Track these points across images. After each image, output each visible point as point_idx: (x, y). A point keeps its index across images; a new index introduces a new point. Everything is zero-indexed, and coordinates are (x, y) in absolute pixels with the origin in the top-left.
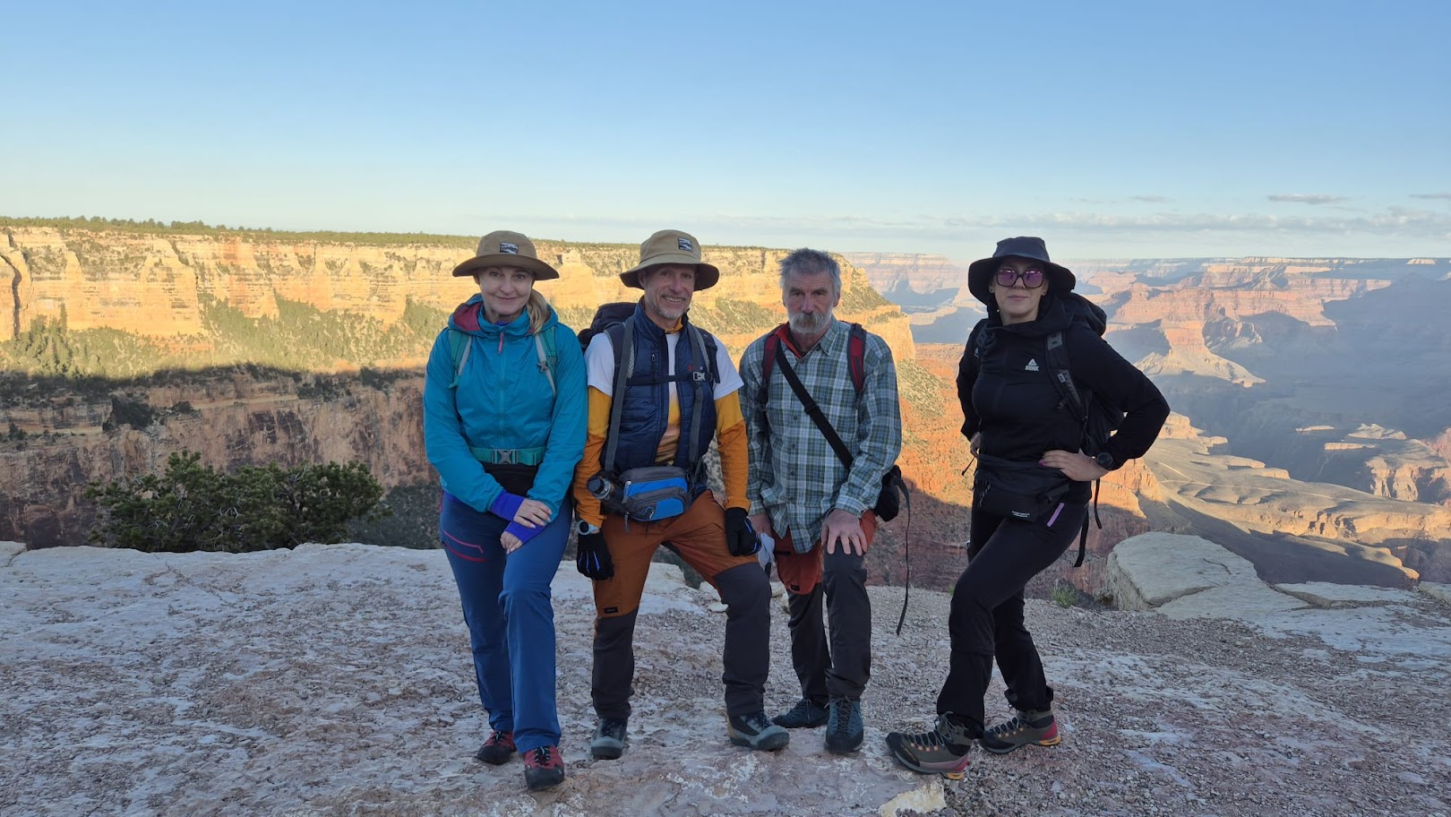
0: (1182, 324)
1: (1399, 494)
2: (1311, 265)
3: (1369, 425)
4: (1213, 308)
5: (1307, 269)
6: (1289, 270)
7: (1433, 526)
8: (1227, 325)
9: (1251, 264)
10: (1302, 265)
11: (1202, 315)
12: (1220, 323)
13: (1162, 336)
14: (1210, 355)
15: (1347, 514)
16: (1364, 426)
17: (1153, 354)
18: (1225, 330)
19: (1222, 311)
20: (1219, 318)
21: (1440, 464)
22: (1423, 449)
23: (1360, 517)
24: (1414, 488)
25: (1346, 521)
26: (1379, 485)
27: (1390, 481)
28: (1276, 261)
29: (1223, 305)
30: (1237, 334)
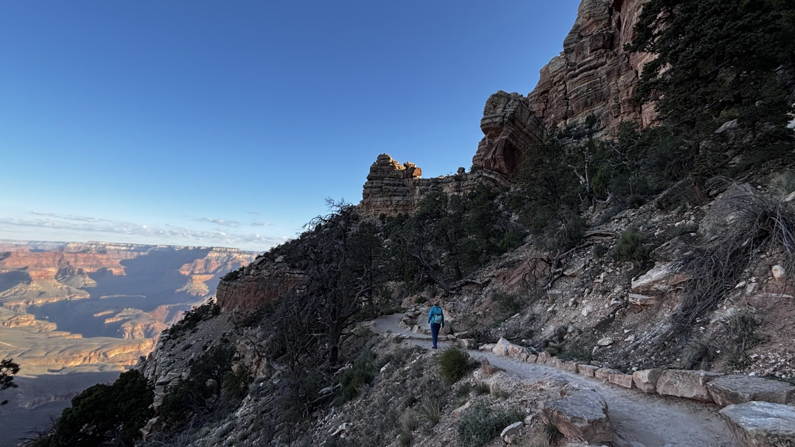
0: (44, 269)
1: (136, 337)
2: (119, 246)
3: (128, 308)
4: (63, 262)
5: (117, 248)
6: (107, 247)
7: (144, 348)
8: (70, 269)
9: (92, 244)
10: (115, 246)
11: (57, 265)
12: (66, 269)
13: (28, 275)
14: (57, 283)
15: (104, 350)
16: (125, 309)
17: (21, 284)
18: (69, 272)
19: (68, 263)
20: (66, 266)
21: (153, 321)
22: (148, 316)
23: (111, 350)
24: (142, 333)
25: (104, 354)
26: (127, 334)
27: (133, 331)
28: (103, 243)
29: (68, 260)
30: (75, 274)
